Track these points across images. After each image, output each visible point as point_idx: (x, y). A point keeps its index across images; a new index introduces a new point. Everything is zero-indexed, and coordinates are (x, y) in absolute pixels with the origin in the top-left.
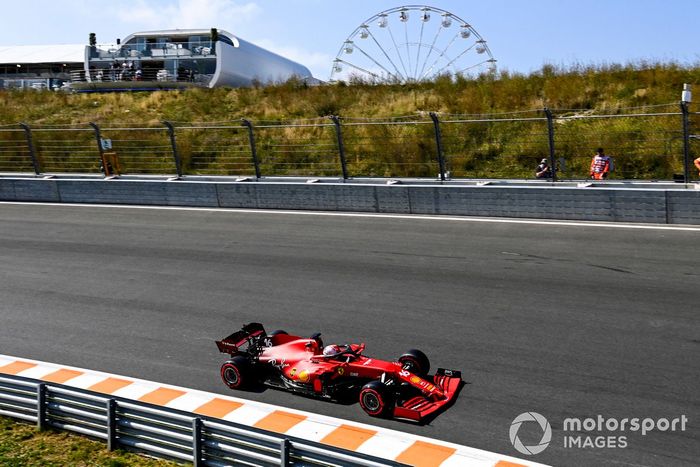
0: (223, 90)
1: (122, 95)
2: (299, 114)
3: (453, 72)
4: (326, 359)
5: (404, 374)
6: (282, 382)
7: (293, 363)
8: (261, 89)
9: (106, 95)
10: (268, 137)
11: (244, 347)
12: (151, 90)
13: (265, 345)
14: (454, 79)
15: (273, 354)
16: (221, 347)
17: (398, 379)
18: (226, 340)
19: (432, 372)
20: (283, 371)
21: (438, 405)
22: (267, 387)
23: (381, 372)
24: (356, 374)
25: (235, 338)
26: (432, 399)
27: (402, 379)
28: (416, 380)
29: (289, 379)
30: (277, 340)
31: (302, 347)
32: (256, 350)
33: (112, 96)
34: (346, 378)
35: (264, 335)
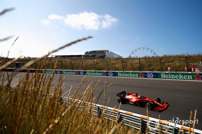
0: (106, 59)
1: (90, 60)
2: (119, 63)
3: (147, 56)
4: (138, 98)
5: (155, 102)
6: (129, 102)
7: (131, 99)
8: (113, 59)
9: (87, 60)
10: (113, 66)
11: (122, 96)
12: (94, 59)
13: (126, 95)
14: (147, 57)
15: (128, 97)
16: (117, 95)
17: (154, 103)
18: (118, 94)
19: (161, 102)
20: (130, 100)
21: (163, 109)
22: (126, 103)
23: (150, 101)
24: (145, 102)
25: (121, 93)
26: (162, 107)
27: (155, 103)
28: (158, 103)
29: (131, 102)
30: (128, 95)
31: (134, 96)
32: (124, 96)
33: (88, 60)
34: (143, 102)
35: (126, 94)
